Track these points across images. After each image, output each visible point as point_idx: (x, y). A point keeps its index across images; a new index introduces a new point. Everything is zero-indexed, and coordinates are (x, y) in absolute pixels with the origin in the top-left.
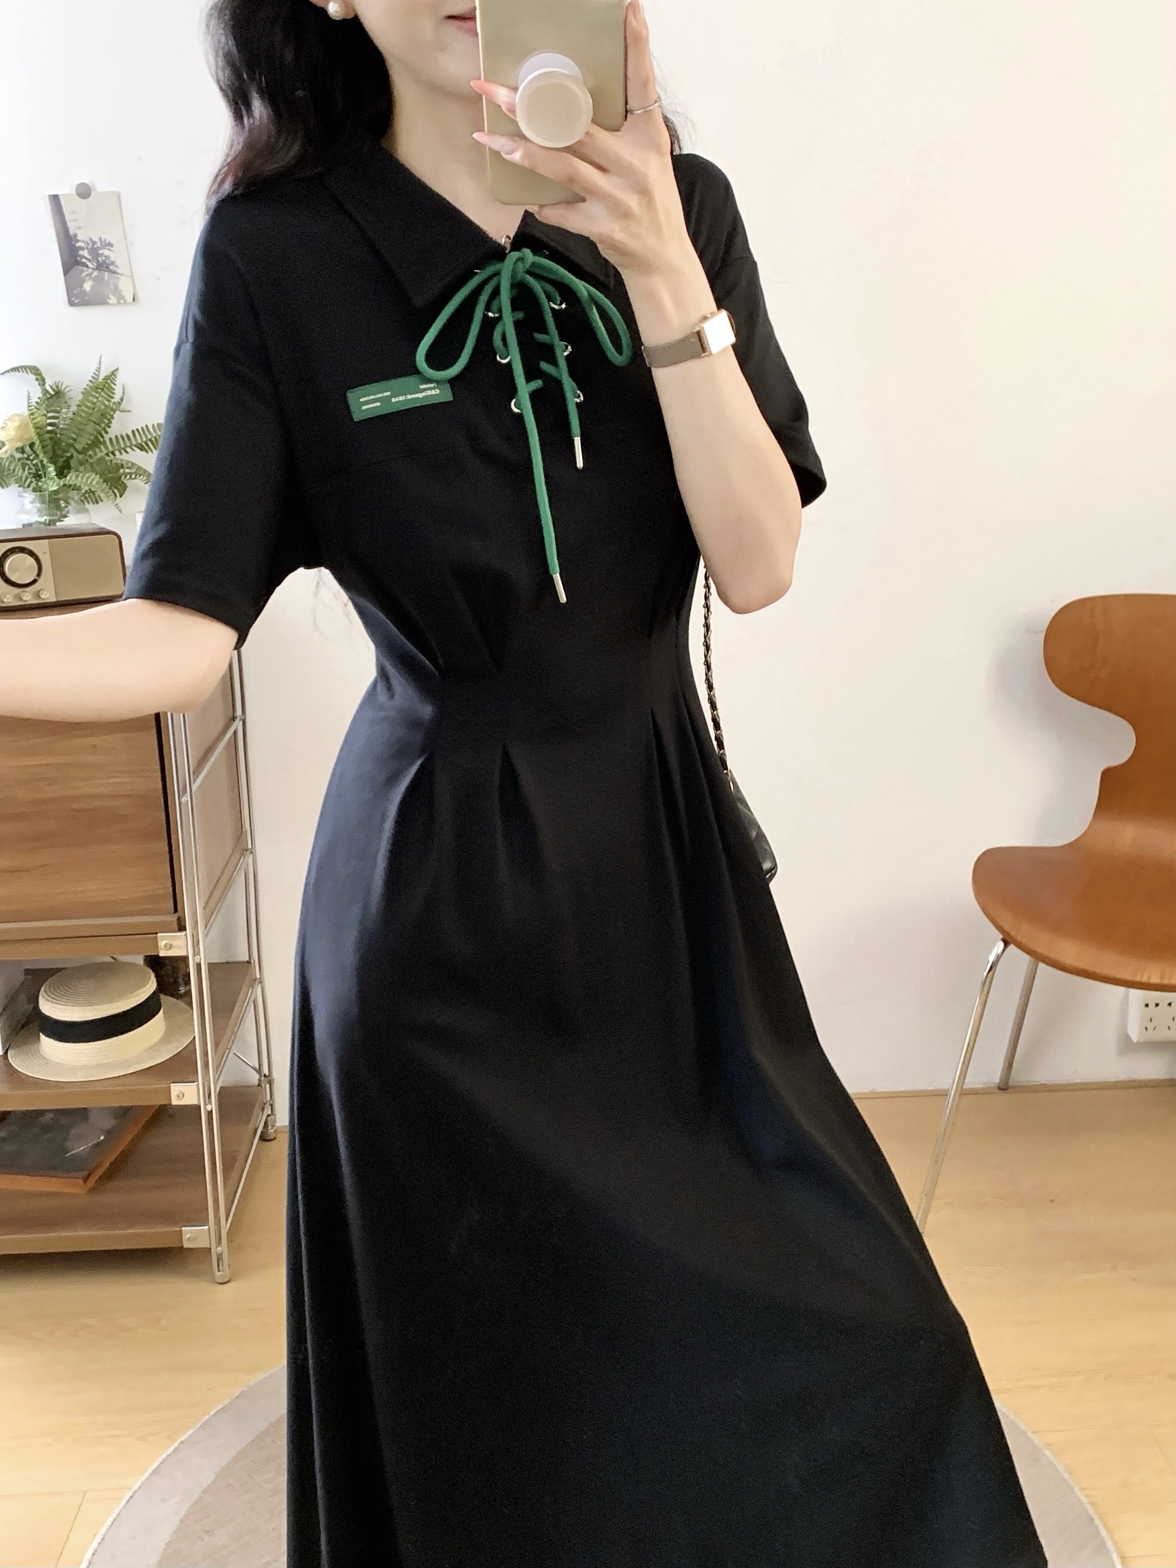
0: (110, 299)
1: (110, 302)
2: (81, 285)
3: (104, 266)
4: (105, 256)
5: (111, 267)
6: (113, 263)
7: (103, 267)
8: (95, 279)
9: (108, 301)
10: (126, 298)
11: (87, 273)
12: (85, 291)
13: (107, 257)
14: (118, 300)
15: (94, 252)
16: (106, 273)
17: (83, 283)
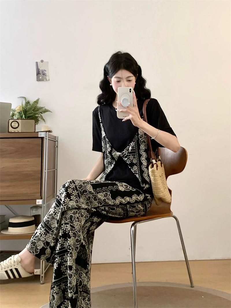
0: (44, 80)
3: (44, 74)
5: (46, 75)
6: (46, 74)
8: (42, 77)
11: (41, 75)
12: (40, 78)
13: (45, 73)
14: (46, 80)
15: (43, 72)
16: (44, 76)
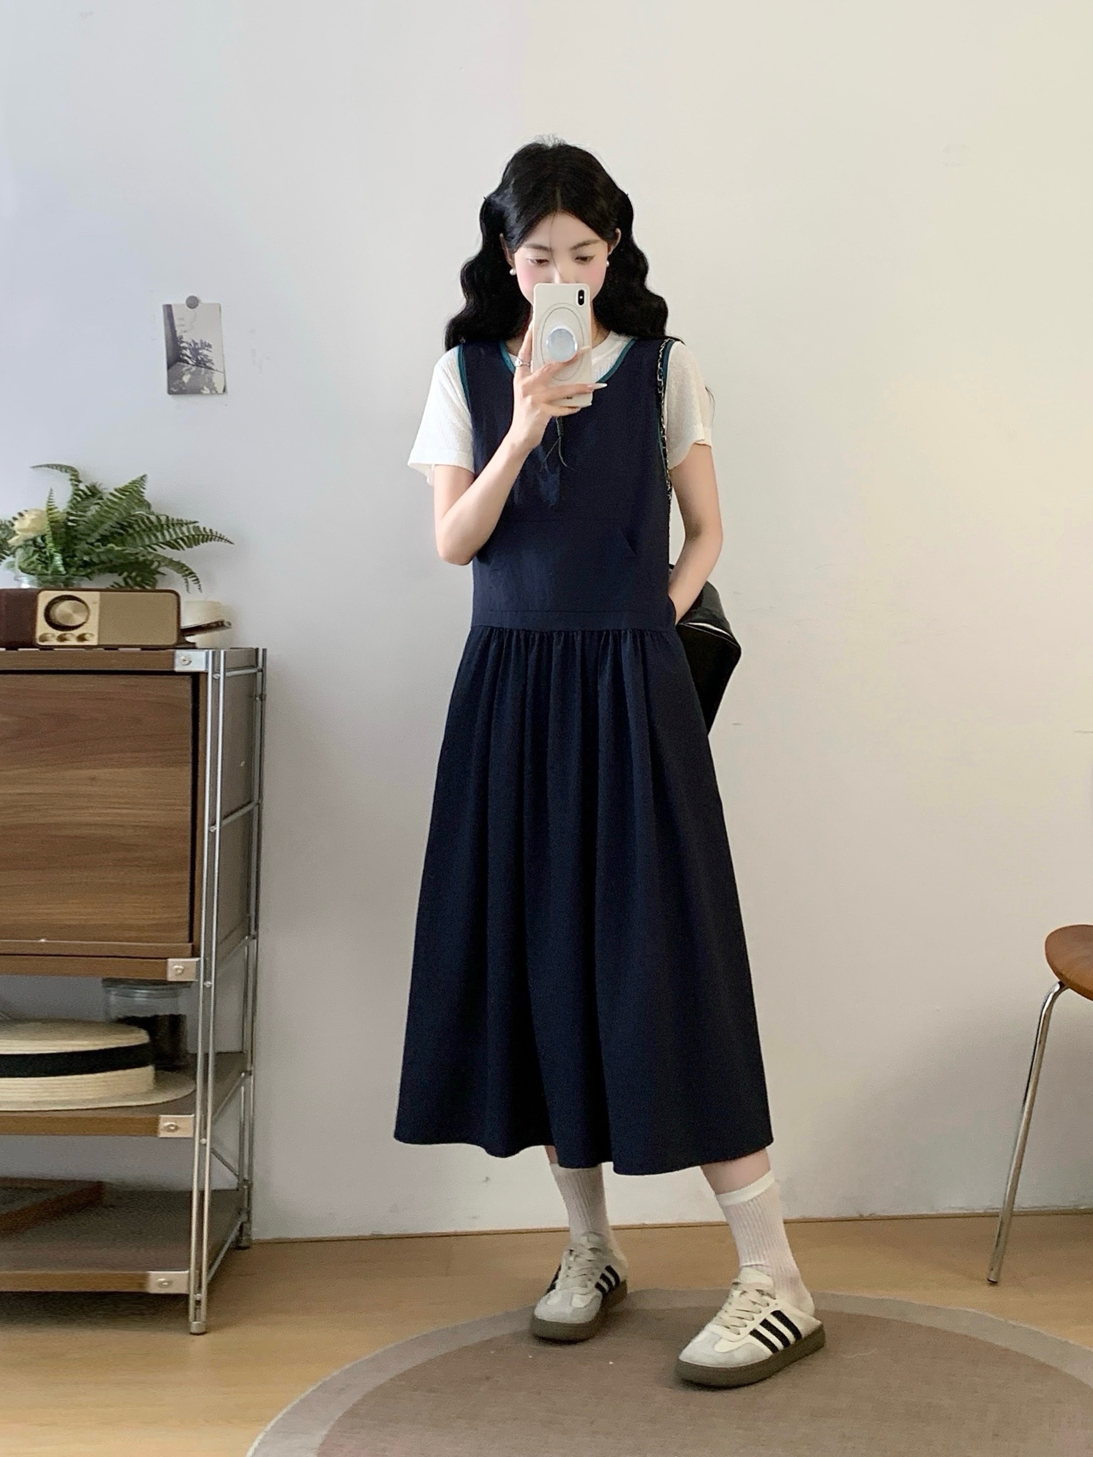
0: (203, 389)
1: (204, 392)
2: (181, 379)
3: (202, 363)
4: (204, 356)
5: (210, 365)
6: (210, 361)
7: (200, 363)
8: (193, 374)
9: (202, 391)
10: (218, 390)
11: (186, 368)
12: (183, 382)
13: (206, 356)
14: (211, 390)
15: (195, 351)
16: (203, 370)
17: (183, 376)
